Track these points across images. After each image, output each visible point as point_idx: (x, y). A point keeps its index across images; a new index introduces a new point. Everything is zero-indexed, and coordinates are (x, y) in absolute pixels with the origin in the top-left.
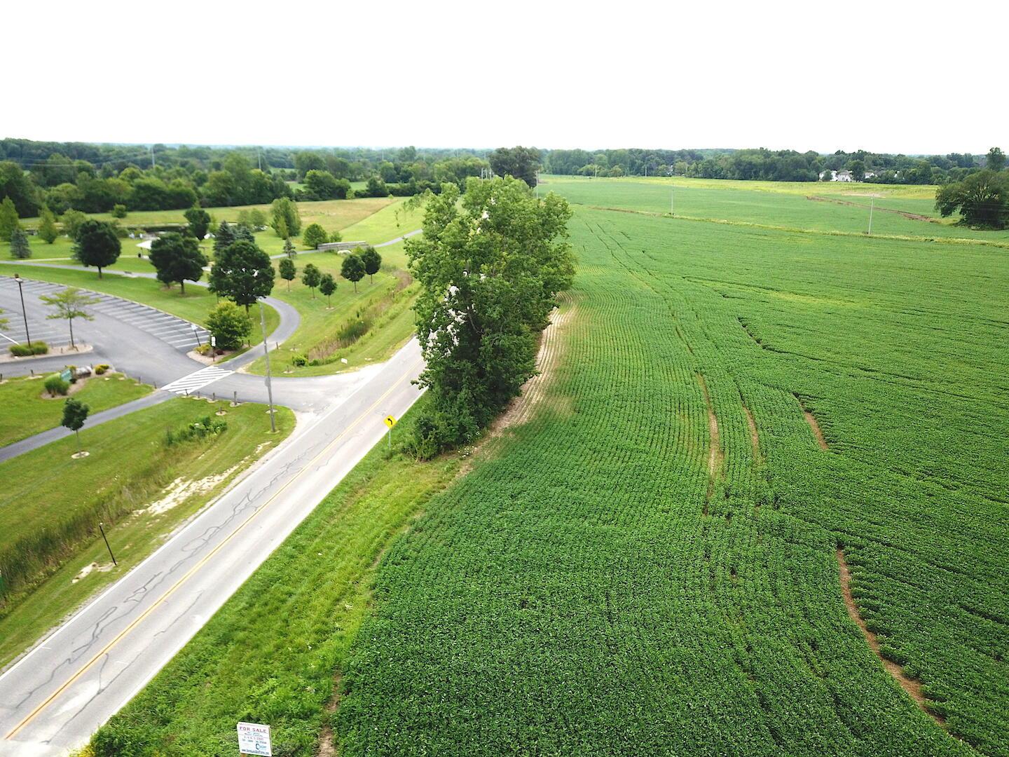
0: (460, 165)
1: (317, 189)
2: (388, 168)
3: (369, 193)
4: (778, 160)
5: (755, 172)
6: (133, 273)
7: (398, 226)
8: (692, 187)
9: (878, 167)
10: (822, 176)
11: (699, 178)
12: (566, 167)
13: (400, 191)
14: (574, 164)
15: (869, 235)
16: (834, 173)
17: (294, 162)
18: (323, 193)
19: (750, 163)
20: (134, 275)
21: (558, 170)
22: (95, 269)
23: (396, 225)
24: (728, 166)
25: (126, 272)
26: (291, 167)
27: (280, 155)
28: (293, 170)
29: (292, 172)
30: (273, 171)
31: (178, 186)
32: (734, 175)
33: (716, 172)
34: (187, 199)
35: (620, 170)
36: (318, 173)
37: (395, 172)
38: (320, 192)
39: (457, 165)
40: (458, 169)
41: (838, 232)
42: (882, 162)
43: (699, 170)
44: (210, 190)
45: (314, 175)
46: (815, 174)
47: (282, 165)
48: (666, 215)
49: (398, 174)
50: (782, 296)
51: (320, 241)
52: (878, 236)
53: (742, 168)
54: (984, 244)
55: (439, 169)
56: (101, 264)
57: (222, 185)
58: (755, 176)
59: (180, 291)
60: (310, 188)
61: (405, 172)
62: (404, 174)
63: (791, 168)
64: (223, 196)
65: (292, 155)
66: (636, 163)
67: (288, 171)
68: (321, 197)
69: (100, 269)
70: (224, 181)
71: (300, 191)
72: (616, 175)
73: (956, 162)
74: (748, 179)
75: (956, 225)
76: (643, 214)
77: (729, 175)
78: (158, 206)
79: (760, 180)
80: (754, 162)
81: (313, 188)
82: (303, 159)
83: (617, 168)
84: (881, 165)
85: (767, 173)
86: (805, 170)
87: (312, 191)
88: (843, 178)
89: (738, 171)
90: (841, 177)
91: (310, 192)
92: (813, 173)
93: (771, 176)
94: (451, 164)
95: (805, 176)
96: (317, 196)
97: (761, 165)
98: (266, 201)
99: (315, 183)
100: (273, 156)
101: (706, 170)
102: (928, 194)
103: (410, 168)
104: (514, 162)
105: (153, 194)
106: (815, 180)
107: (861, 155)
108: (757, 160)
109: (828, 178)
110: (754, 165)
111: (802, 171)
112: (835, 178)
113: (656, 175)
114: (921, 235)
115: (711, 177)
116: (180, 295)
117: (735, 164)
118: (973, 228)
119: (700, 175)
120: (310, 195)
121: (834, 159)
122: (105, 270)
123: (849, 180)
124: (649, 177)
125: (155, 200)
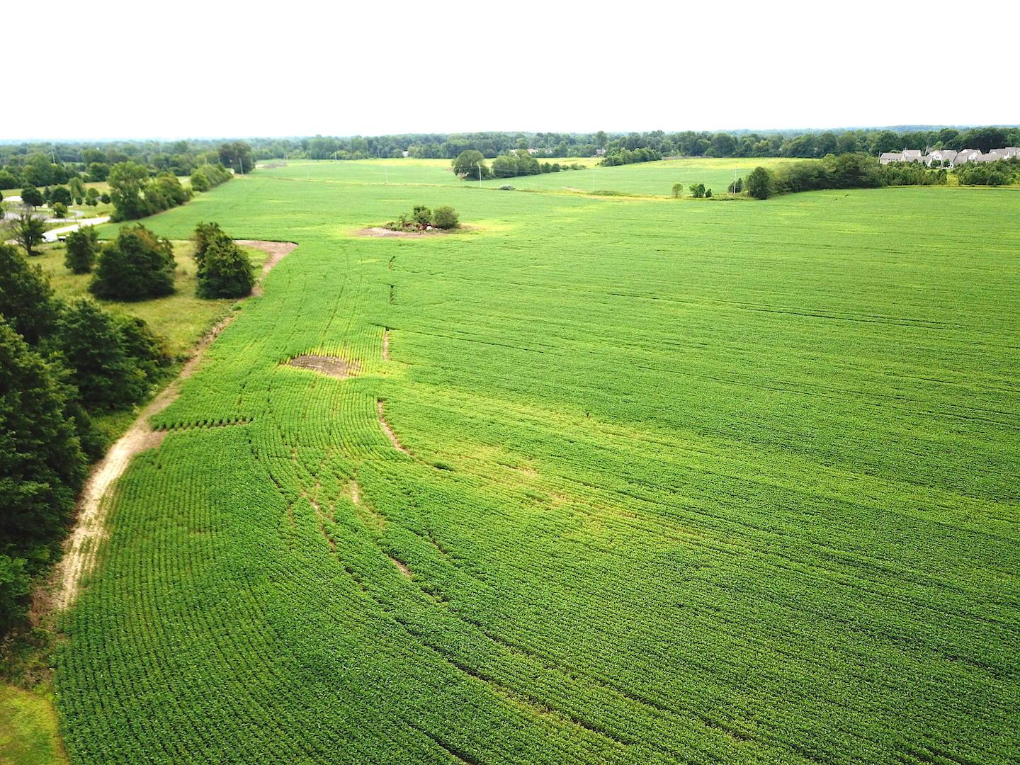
12: (321, 153)
14: (328, 150)
17: (83, 158)
21: (316, 156)
26: (81, 161)
27: (69, 151)
28: (82, 164)
29: (81, 166)
30: (66, 164)
32: (445, 155)
33: (433, 153)
36: (98, 164)
38: (100, 177)
47: (72, 160)
50: (275, 201)
57: (33, 173)
60: (94, 174)
65: (81, 150)
67: (78, 164)
68: (101, 180)
70: (34, 171)
71: (86, 176)
72: (358, 158)
74: (430, 158)
77: (442, 155)
80: (458, 145)
83: (358, 153)
89: (448, 152)
91: (93, 177)
96: (98, 179)
97: (463, 147)
99: (96, 171)
100: (63, 152)
101: (426, 151)
102: (447, 163)
108: (463, 142)
110: (459, 147)
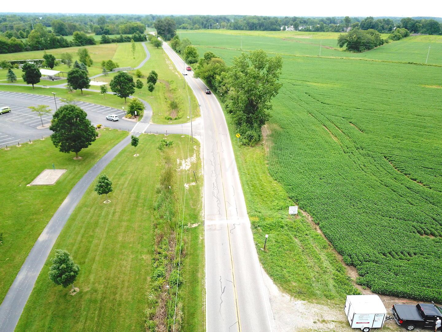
0: (131, 26)
1: (79, 41)
2: (96, 28)
3: (103, 42)
4: (264, 22)
5: (255, 27)
6: (47, 86)
7: (134, 58)
8: (233, 34)
9: (302, 24)
10: (282, 28)
11: (232, 29)
13: (117, 40)
15: (320, 57)
16: (286, 27)
18: (83, 43)
19: (253, 23)
20: (48, 87)
22: (31, 85)
23: (133, 58)
24: (244, 24)
25: (44, 86)
31: (14, 41)
32: (246, 28)
33: (239, 27)
34: (20, 47)
35: (198, 26)
36: (79, 32)
37: (101, 30)
38: (81, 42)
39: (130, 26)
40: (130, 28)
41: (308, 56)
42: (303, 22)
43: (232, 26)
44: (30, 42)
45: (77, 34)
46: (279, 27)
48: (239, 49)
49: (102, 30)
51: (113, 67)
52: (324, 57)
53: (250, 25)
54: (361, 60)
55: (121, 28)
56: (33, 82)
57: (35, 40)
58: (256, 29)
59: (81, 92)
60: (76, 40)
61: (106, 30)
62: (106, 31)
63: (270, 25)
64: (37, 45)
66: (204, 23)
68: (82, 44)
69: (33, 85)
70: (36, 38)
71: (72, 42)
72: (196, 29)
73: (329, 21)
74: (252, 30)
75: (345, 51)
76: (229, 49)
77: (245, 28)
78: (7, 51)
79: (257, 30)
81: (78, 40)
82: (55, 24)
83: (196, 25)
84: (302, 23)
85: (260, 27)
86: (276, 26)
87: (77, 41)
88: (290, 29)
89: (248, 26)
90: (289, 29)
92: (278, 27)
93: (262, 29)
94: (127, 25)
95: (276, 29)
96: (80, 44)
97: (257, 24)
98: (57, 47)
99: (78, 38)
101: (234, 26)
103: (108, 28)
104: (166, 26)
105: (3, 45)
106: (279, 30)
107: (295, 19)
108: (256, 21)
109: (284, 29)
110: (255, 24)
111: (274, 26)
112: (287, 29)
113: (214, 28)
114: (338, 56)
115: (237, 29)
116: (81, 95)
117: (247, 23)
118: (351, 52)
119: (232, 28)
120: (77, 44)
121: (284, 21)
122: (35, 85)
123: (293, 30)
124: (211, 30)
125: (5, 48)
